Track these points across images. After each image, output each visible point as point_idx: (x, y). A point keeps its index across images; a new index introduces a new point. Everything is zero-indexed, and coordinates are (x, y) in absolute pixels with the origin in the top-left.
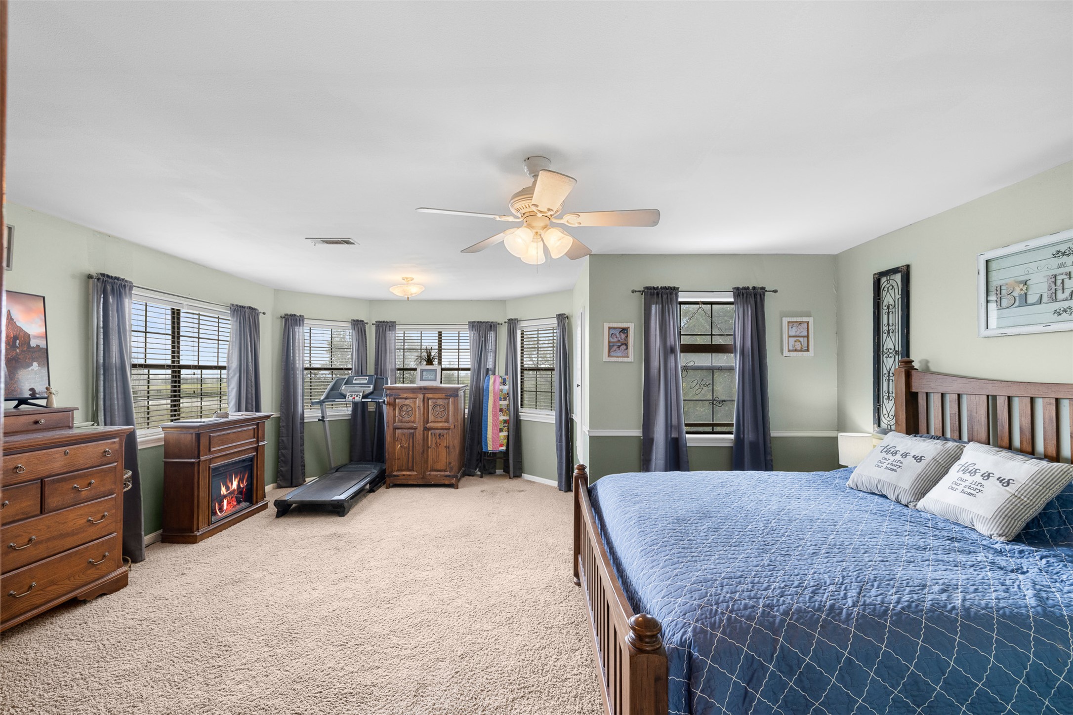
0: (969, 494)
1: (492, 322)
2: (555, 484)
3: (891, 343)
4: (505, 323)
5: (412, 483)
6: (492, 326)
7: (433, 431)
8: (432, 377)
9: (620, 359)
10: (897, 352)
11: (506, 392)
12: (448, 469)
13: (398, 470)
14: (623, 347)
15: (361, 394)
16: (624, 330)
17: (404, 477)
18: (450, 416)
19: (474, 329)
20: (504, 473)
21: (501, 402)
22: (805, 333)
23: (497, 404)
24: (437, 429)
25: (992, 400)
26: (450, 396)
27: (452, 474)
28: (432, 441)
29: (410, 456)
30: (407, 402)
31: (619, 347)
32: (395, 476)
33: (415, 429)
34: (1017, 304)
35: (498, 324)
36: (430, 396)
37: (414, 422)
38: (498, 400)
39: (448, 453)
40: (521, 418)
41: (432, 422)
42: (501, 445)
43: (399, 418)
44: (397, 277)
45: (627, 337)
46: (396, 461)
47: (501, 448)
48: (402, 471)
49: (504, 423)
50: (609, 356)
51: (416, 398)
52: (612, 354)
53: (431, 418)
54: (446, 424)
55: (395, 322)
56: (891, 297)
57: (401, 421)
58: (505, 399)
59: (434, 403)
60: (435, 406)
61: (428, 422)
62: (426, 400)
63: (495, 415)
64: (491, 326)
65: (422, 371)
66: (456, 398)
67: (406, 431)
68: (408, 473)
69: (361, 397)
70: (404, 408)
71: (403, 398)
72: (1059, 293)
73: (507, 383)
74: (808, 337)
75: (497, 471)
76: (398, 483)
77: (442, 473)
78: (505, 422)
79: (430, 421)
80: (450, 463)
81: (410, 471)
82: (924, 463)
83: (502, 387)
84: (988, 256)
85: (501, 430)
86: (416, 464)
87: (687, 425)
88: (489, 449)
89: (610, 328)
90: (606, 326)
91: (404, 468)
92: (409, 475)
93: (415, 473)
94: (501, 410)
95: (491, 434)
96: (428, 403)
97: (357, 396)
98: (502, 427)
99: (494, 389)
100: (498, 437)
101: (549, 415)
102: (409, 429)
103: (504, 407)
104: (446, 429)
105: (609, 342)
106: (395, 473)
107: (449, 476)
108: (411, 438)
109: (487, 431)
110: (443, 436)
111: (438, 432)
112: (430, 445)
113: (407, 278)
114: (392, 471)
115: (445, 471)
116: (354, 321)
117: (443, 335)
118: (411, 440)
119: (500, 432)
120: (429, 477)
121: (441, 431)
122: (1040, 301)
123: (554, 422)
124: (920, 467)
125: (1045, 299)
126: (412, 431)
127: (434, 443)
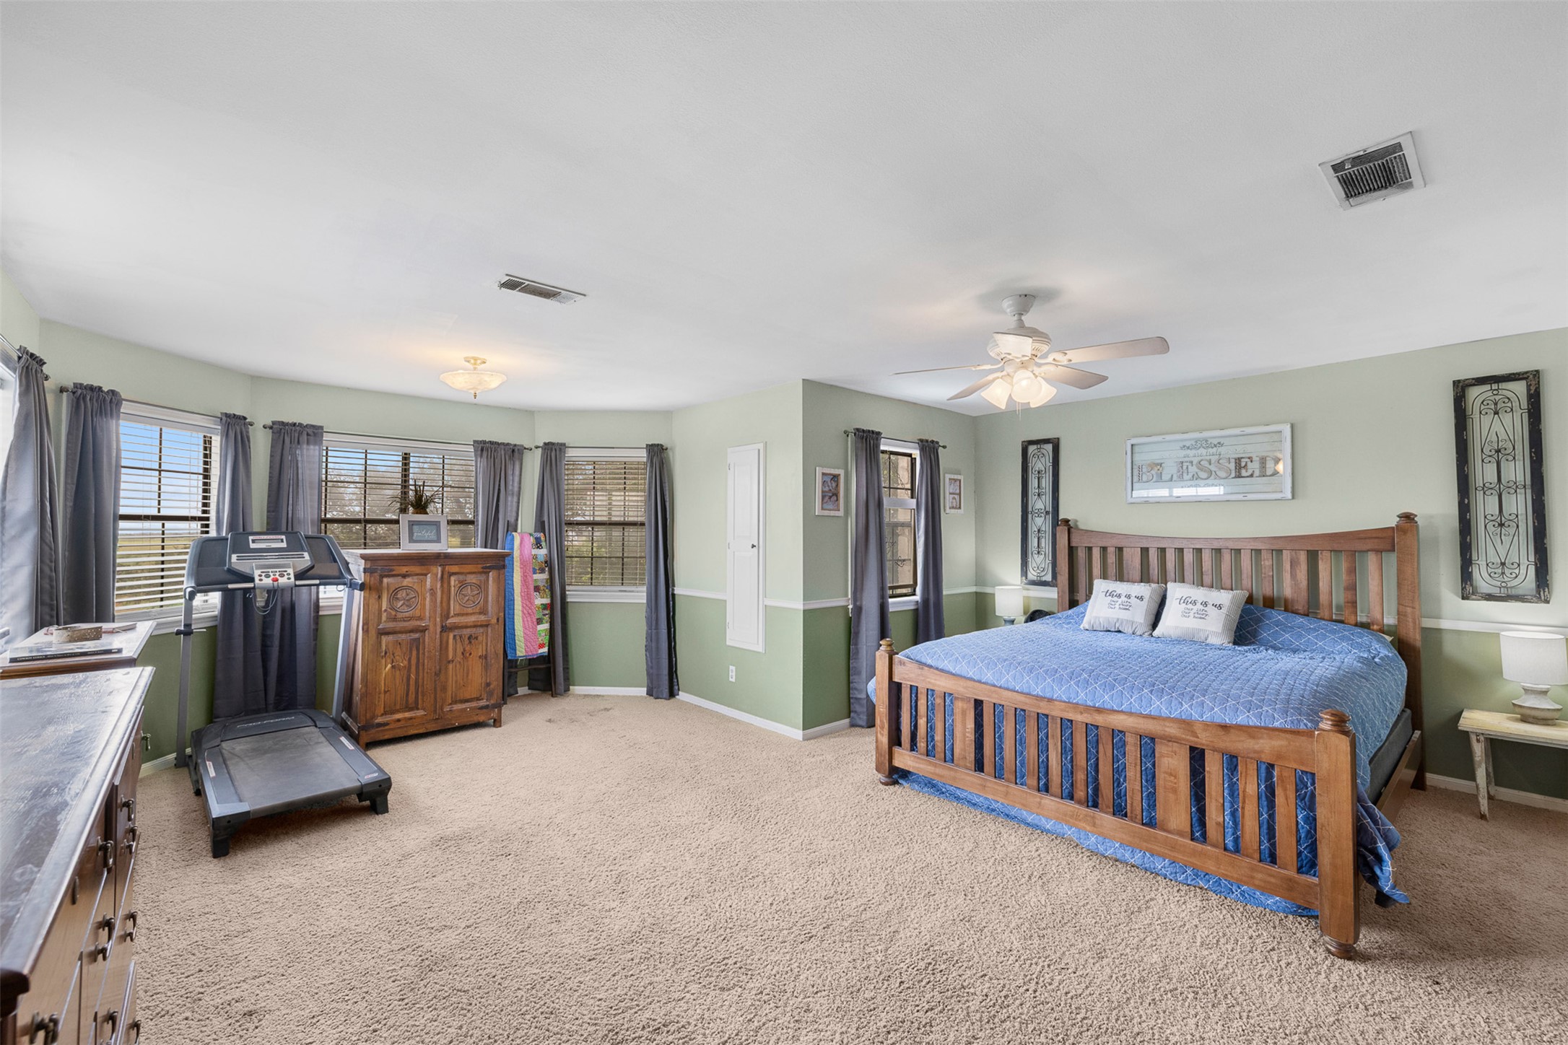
0: (1201, 618)
1: (515, 445)
2: (642, 691)
3: (1040, 504)
4: (537, 447)
5: (416, 732)
6: (515, 452)
7: (457, 632)
8: (433, 536)
9: (832, 513)
10: (1047, 513)
11: (543, 560)
12: (485, 696)
13: (385, 713)
14: (835, 498)
15: (291, 571)
16: (835, 478)
17: (399, 724)
18: (490, 604)
19: (485, 454)
20: (530, 692)
21: (536, 576)
22: (958, 491)
23: (530, 579)
24: (466, 627)
25: (1145, 551)
26: (491, 568)
27: (492, 702)
28: (455, 650)
29: (412, 682)
30: (407, 581)
31: (830, 497)
32: (380, 725)
33: (423, 630)
34: (1154, 479)
35: (525, 448)
36: (455, 569)
37: (420, 618)
38: (531, 574)
39: (486, 667)
40: (569, 600)
41: (457, 615)
42: (541, 646)
43: (389, 614)
44: (454, 355)
45: (837, 485)
46: (382, 696)
47: (541, 651)
48: (393, 712)
49: (544, 609)
50: (823, 509)
51: (426, 575)
52: (825, 506)
53: (454, 607)
54: (482, 618)
55: (321, 428)
56: (1041, 463)
57: (395, 619)
58: (542, 571)
59: (460, 582)
60: (463, 585)
61: (448, 617)
62: (446, 576)
63: (527, 599)
64: (513, 451)
65: (412, 524)
66: (502, 572)
67: (403, 636)
68: (407, 715)
69: (292, 576)
70: (402, 594)
71: (398, 575)
72: (1185, 475)
73: (543, 544)
74: (960, 494)
75: (519, 689)
76: (386, 737)
77: (474, 704)
78: (545, 607)
79: (452, 613)
80: (488, 685)
81: (411, 709)
82: (1146, 600)
83: (535, 551)
84: (1134, 441)
85: (539, 621)
86: (423, 696)
87: (892, 588)
88: (519, 654)
89: (823, 474)
90: (819, 471)
91: (398, 707)
92: (411, 718)
93: (421, 713)
94: (537, 589)
95: (521, 629)
96: (449, 583)
97: (282, 576)
98: (539, 616)
99: (521, 554)
100: (535, 632)
101: (625, 591)
102: (411, 631)
103: (541, 584)
104: (481, 626)
105: (823, 492)
106: (379, 720)
107: (487, 707)
108: (414, 649)
109: (514, 625)
110: (476, 638)
111: (467, 632)
112: (450, 658)
113: (475, 359)
114: (374, 717)
115: (478, 699)
116: (227, 415)
117: (412, 459)
118: (414, 653)
119: (538, 623)
120: (449, 716)
121: (473, 631)
122: (1171, 480)
123: (645, 601)
124: (1144, 604)
125: (1175, 478)
126: (417, 635)
127: (459, 650)
